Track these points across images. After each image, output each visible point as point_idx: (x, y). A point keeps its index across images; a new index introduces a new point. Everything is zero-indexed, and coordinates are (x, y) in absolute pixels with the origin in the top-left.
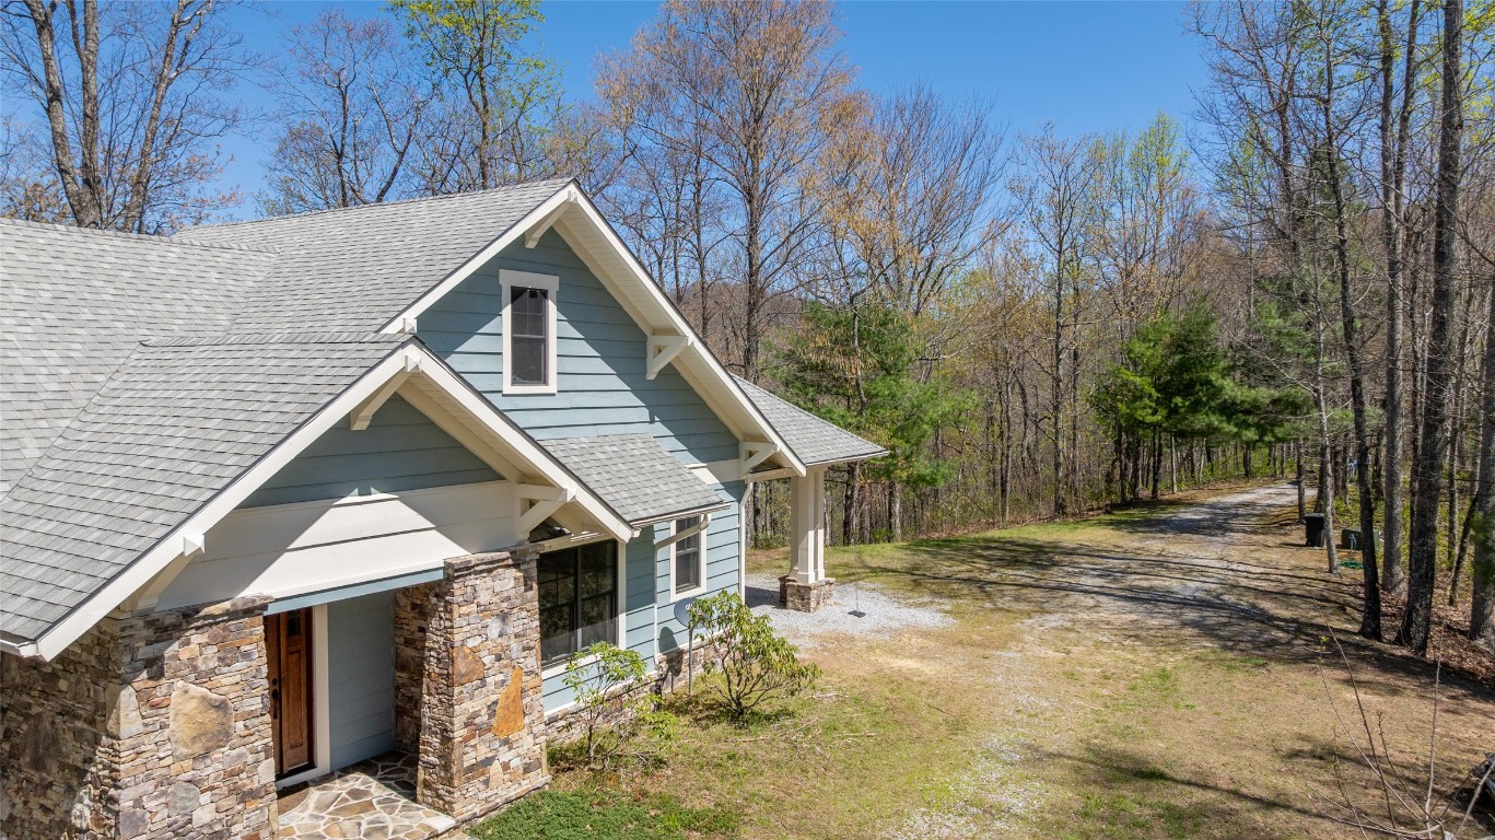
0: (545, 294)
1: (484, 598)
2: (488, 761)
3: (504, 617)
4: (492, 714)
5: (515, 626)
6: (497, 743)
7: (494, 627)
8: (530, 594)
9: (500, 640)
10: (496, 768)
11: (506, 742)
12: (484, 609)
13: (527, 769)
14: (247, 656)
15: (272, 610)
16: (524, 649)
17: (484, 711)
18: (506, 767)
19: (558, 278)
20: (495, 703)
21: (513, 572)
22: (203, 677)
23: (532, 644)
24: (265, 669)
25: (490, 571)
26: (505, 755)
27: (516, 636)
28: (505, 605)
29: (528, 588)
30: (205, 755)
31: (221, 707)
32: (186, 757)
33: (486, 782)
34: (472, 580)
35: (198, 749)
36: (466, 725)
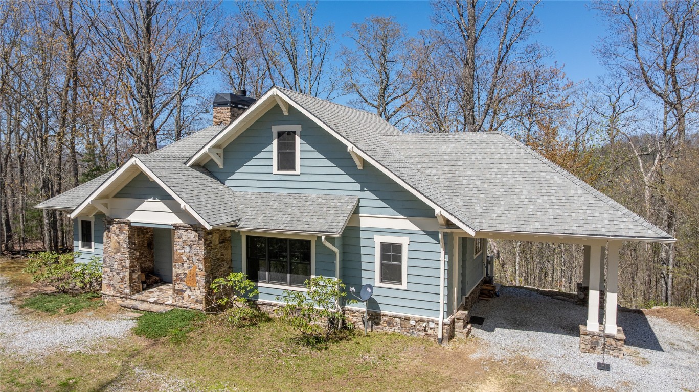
0: (294, 133)
1: (184, 238)
2: (184, 291)
3: (191, 246)
4: (185, 277)
5: (194, 251)
6: (186, 287)
7: (188, 249)
8: (200, 242)
9: (189, 254)
10: (186, 295)
11: (189, 288)
12: (184, 242)
13: (197, 301)
14: (124, 233)
15: (132, 224)
16: (198, 260)
17: (182, 274)
18: (189, 296)
19: (301, 125)
20: (186, 273)
21: (194, 233)
22: (117, 235)
23: (201, 260)
24: (127, 238)
25: (187, 230)
26: (188, 292)
27: (195, 255)
28: (191, 243)
29: (200, 240)
30: (116, 253)
31: (119, 243)
32: (113, 252)
33: (183, 298)
34: (180, 231)
35: (115, 251)
36: (177, 276)
